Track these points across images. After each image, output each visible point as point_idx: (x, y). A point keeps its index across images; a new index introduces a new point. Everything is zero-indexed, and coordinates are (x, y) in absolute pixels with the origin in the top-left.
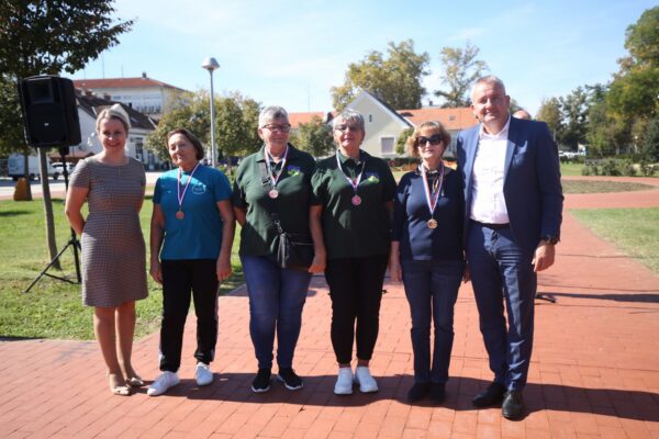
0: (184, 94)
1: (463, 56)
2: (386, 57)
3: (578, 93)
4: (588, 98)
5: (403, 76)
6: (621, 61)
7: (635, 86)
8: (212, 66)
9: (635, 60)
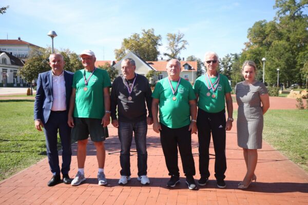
0: (40, 49)
1: (177, 38)
2: (141, 36)
3: (227, 57)
4: (232, 59)
5: (149, 46)
6: (245, 43)
7: (252, 55)
8: (53, 35)
9: (252, 44)
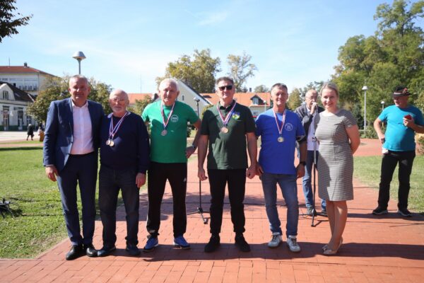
1: (241, 61)
2: (193, 59)
3: (310, 86)
5: (204, 72)
6: (336, 67)
7: (345, 83)
9: (344, 67)
